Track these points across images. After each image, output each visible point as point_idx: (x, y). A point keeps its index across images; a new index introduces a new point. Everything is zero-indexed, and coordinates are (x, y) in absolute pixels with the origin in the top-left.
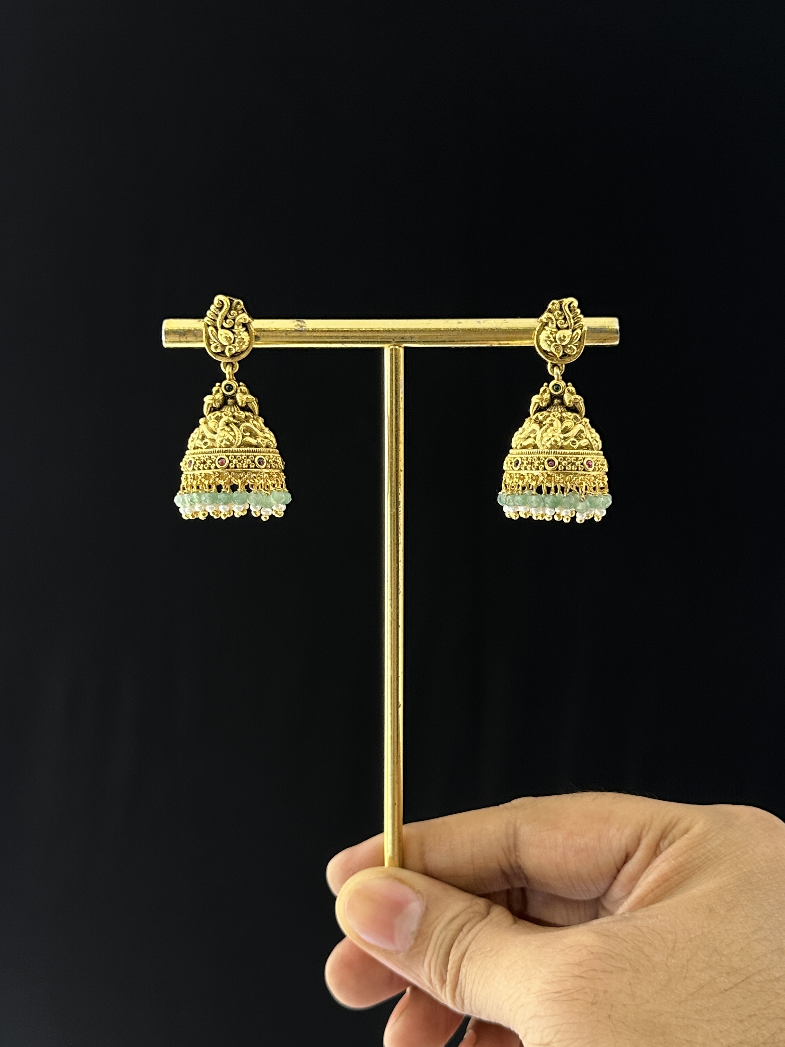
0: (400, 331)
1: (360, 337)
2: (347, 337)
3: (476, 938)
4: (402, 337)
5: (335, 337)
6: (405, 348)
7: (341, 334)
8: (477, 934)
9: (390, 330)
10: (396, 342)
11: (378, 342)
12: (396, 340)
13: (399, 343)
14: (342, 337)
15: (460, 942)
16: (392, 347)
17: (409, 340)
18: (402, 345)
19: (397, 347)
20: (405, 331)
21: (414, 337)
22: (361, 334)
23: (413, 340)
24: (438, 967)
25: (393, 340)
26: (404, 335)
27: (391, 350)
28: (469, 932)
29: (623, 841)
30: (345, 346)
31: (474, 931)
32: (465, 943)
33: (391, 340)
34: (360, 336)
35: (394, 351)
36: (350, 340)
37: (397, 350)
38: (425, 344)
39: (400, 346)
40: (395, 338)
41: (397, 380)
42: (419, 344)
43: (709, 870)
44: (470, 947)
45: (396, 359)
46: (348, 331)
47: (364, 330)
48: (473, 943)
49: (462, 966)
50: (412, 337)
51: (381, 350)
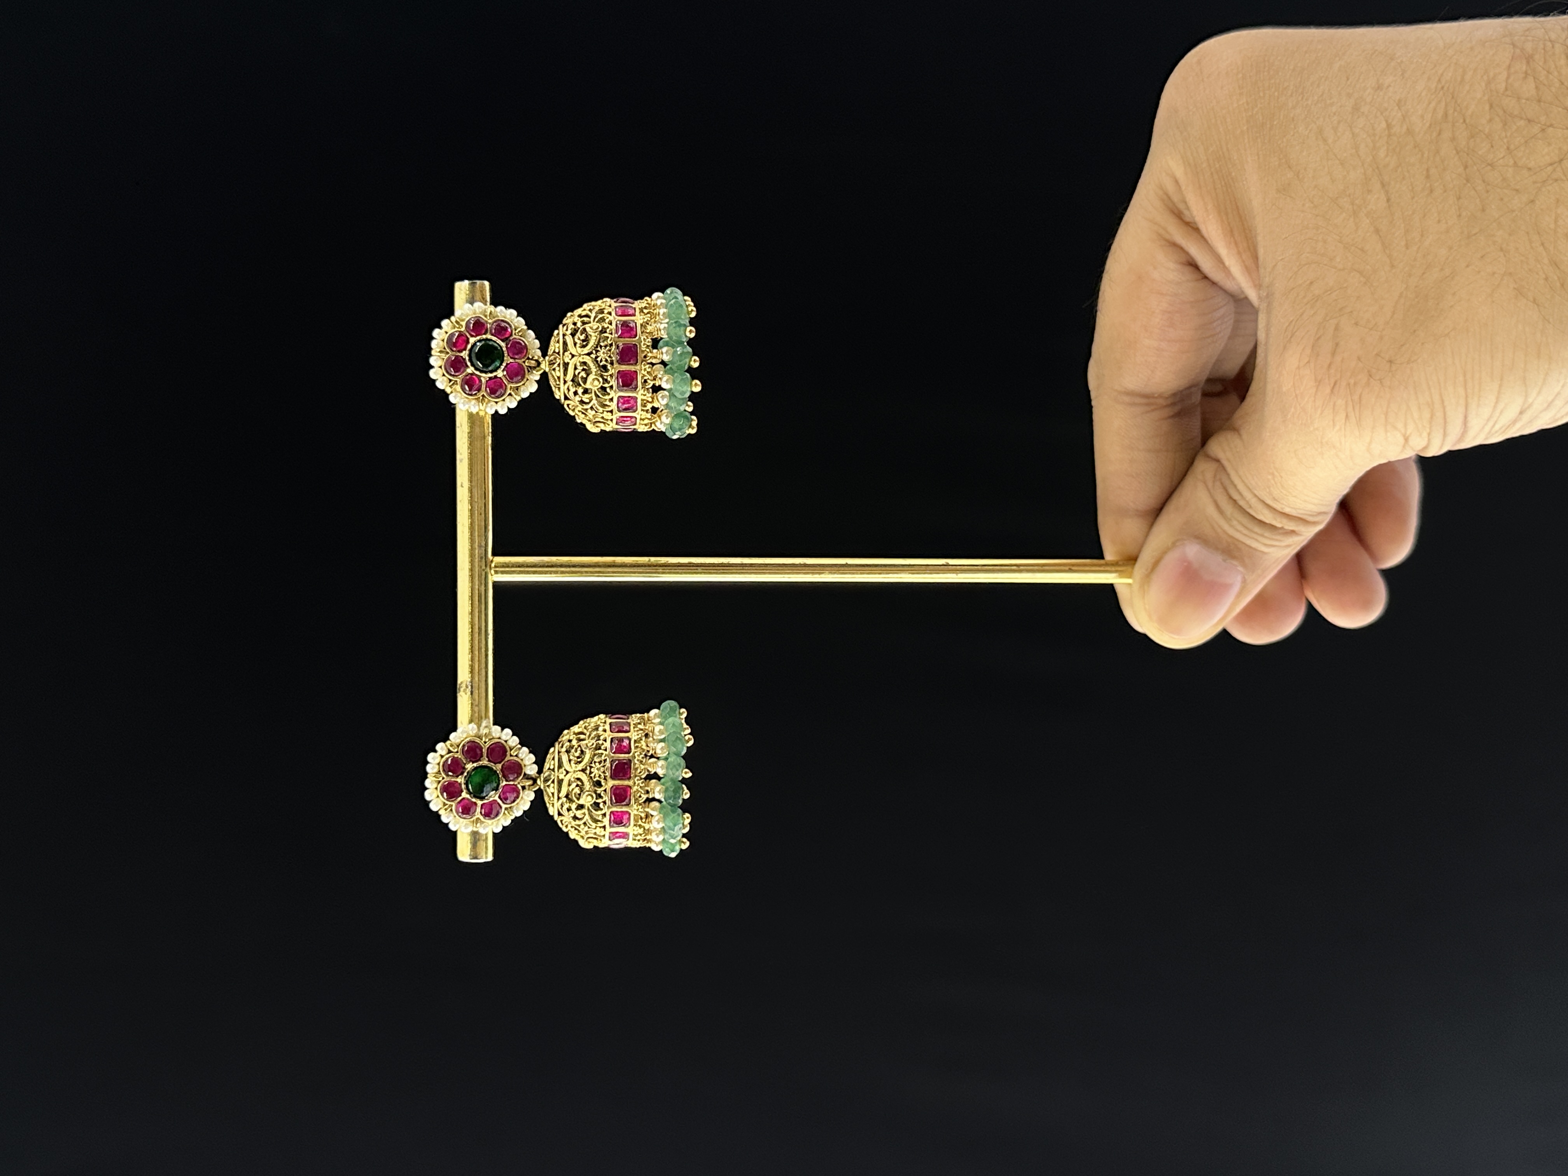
0: (472, 562)
1: (480, 612)
2: (480, 629)
3: (1251, 487)
4: (480, 559)
5: (480, 644)
6: (494, 554)
7: (476, 635)
8: (1245, 485)
9: (470, 574)
10: (486, 566)
11: (486, 591)
12: (484, 567)
13: (488, 564)
14: (480, 635)
15: (1251, 507)
16: (493, 572)
17: (484, 549)
18: (490, 559)
19: (493, 565)
20: (472, 555)
21: (480, 544)
22: (477, 610)
23: (483, 544)
24: (1274, 537)
25: (484, 570)
26: (477, 556)
27: (496, 572)
28: (1240, 494)
29: (1172, 265)
30: (492, 631)
31: (1240, 486)
32: (1253, 501)
33: (483, 573)
34: (478, 612)
35: (497, 569)
36: (483, 624)
37: (496, 565)
38: (489, 530)
39: (492, 561)
40: (481, 567)
41: (535, 566)
42: (488, 537)
43: (1233, 174)
44: (1259, 496)
45: (508, 567)
46: (472, 628)
47: (470, 608)
48: (1256, 492)
49: (1281, 511)
50: (480, 546)
51: (496, 585)
